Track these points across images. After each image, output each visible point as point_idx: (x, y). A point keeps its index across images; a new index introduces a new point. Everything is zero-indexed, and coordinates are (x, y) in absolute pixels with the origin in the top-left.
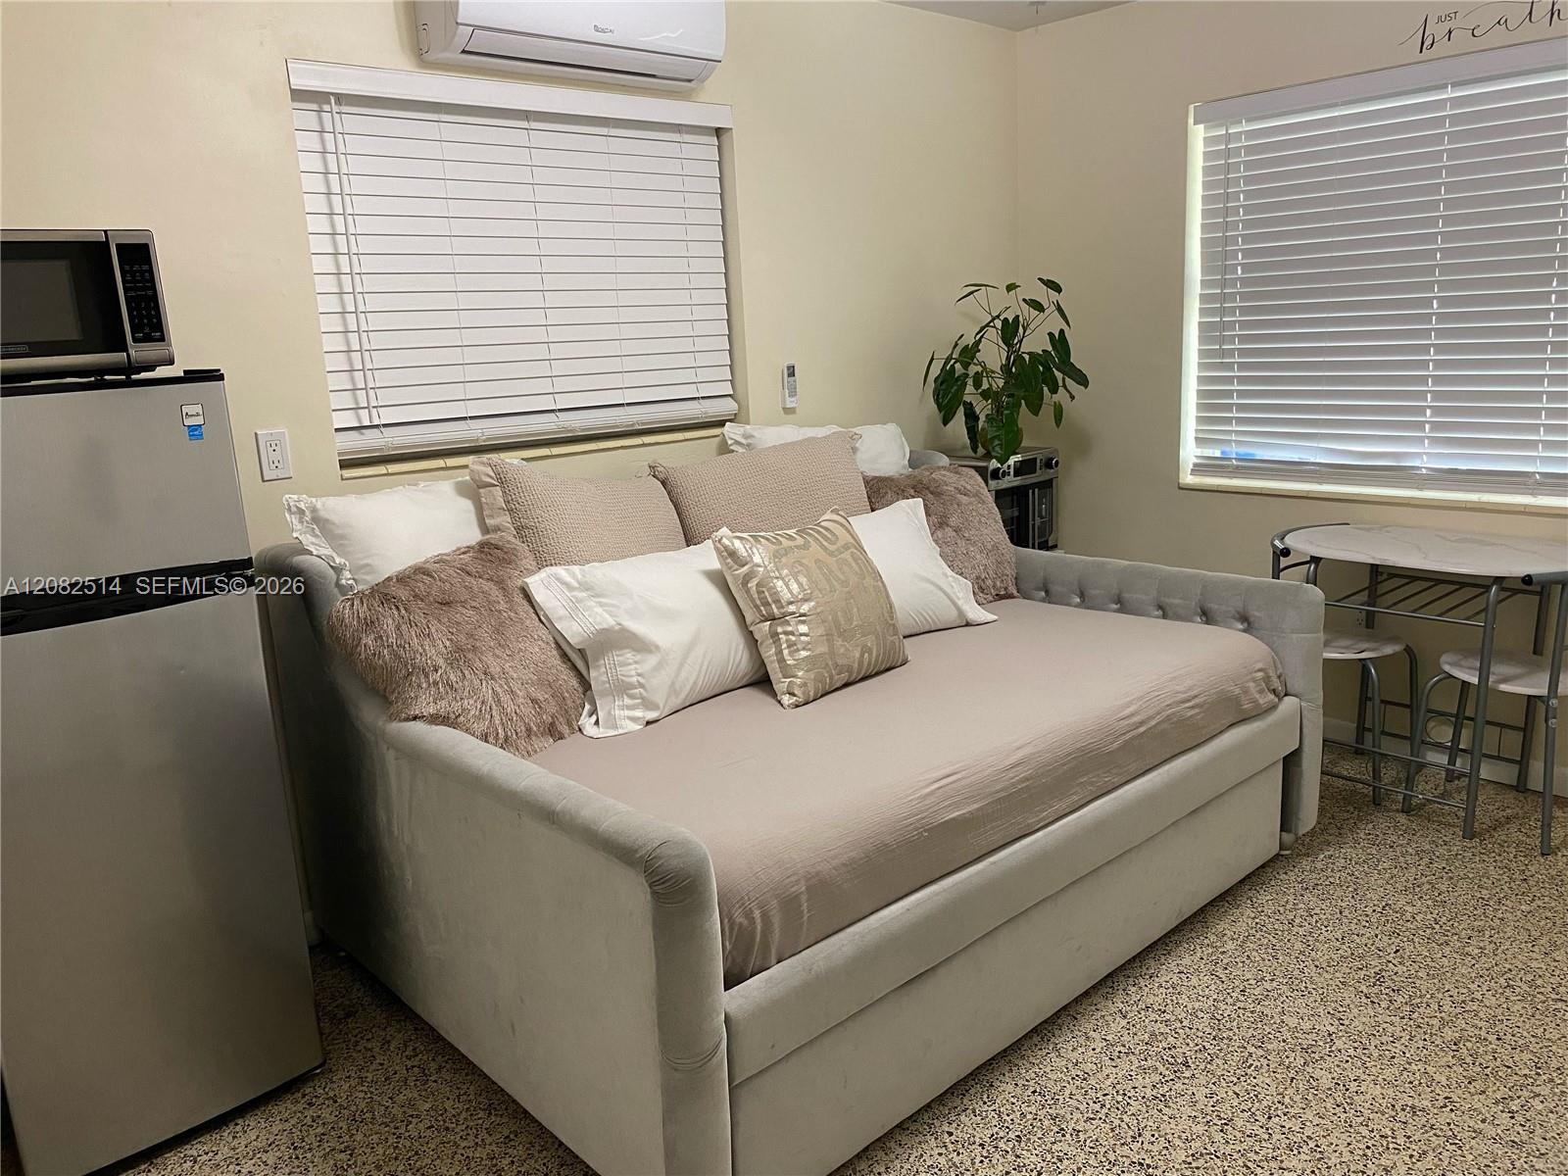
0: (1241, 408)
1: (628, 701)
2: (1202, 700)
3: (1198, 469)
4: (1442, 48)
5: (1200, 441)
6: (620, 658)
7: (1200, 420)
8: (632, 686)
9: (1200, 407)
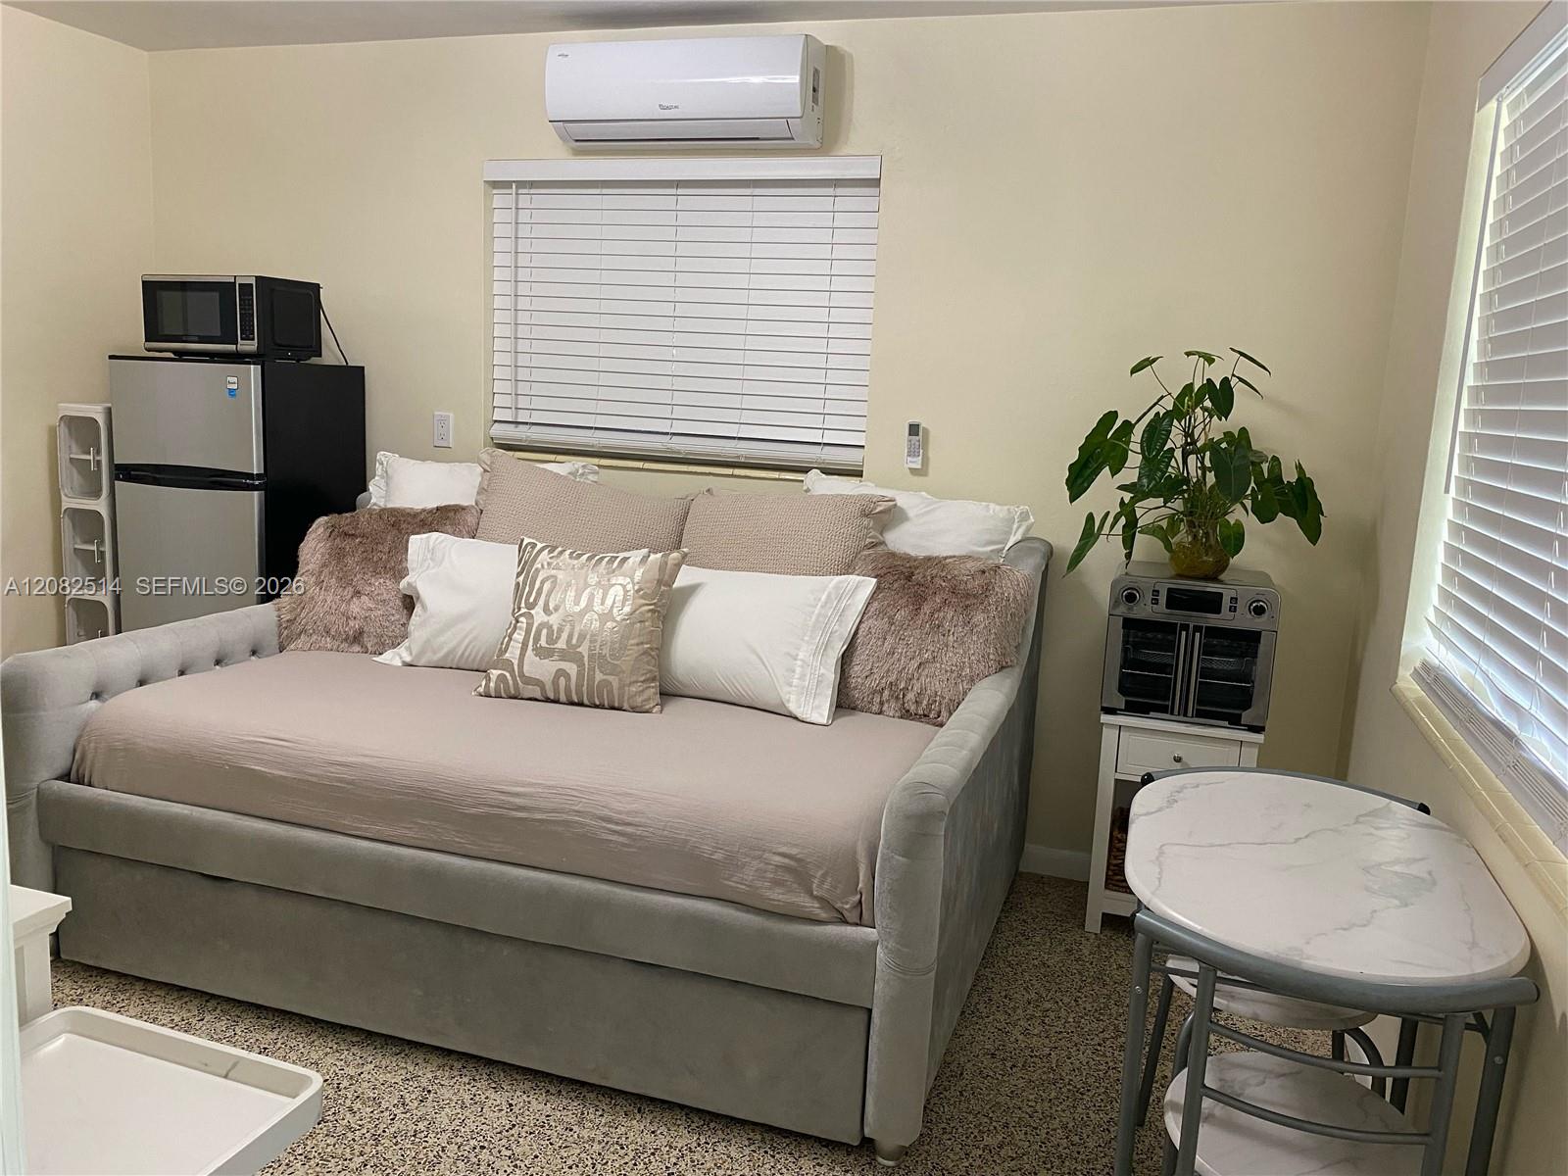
2: (639, 833)
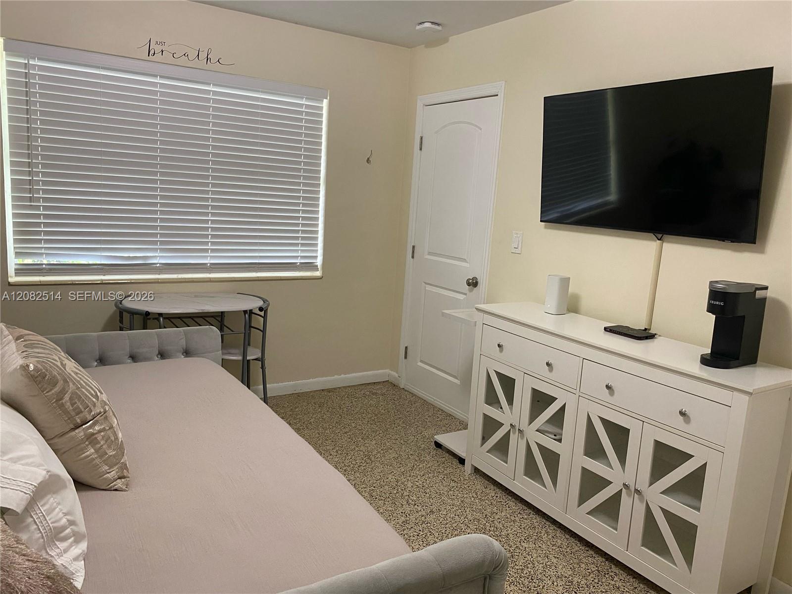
0: (47, 233)
1: (62, 545)
3: (19, 271)
4: (158, 57)
5: (18, 254)
6: (45, 508)
7: (16, 241)
8: (64, 528)
9: (15, 233)
